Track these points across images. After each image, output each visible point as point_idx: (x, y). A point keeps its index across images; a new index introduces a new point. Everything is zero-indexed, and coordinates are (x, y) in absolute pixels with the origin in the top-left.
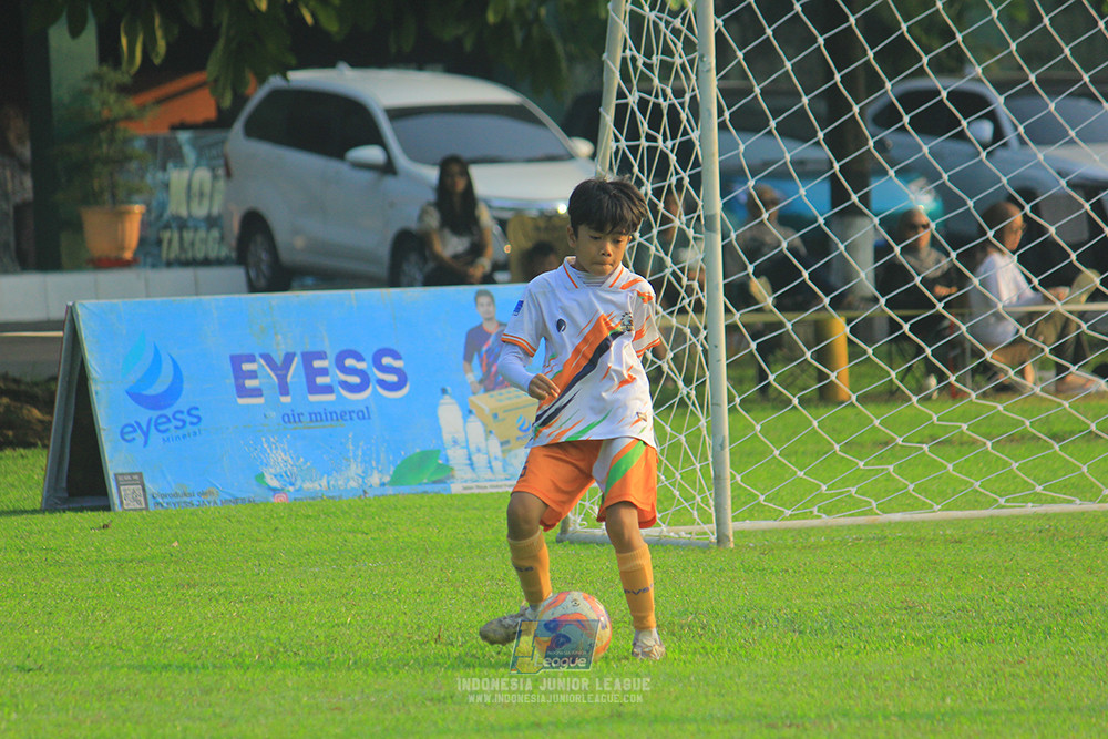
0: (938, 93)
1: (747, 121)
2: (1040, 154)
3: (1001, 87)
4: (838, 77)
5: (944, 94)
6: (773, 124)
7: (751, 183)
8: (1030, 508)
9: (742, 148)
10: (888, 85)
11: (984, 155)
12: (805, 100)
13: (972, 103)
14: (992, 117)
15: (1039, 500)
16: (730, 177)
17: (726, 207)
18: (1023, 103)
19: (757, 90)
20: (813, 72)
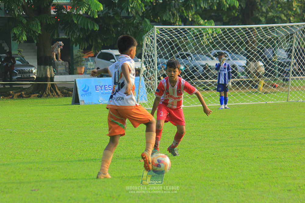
0: (184, 54)
1: (160, 57)
2: (197, 62)
3: (192, 53)
4: (172, 52)
5: (185, 54)
6: (164, 57)
7: (161, 65)
8: (195, 106)
9: (160, 60)
10: (178, 53)
11: (190, 61)
12: (168, 54)
13: (188, 55)
14: (191, 57)
15: (196, 105)
16: (158, 64)
17: (158, 68)
18: (195, 55)
19: (162, 53)
20: (169, 51)
